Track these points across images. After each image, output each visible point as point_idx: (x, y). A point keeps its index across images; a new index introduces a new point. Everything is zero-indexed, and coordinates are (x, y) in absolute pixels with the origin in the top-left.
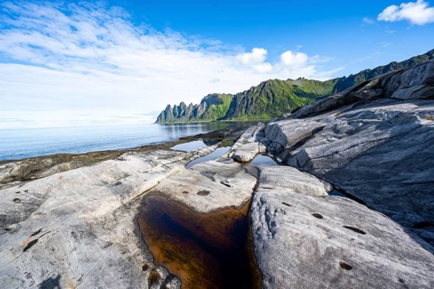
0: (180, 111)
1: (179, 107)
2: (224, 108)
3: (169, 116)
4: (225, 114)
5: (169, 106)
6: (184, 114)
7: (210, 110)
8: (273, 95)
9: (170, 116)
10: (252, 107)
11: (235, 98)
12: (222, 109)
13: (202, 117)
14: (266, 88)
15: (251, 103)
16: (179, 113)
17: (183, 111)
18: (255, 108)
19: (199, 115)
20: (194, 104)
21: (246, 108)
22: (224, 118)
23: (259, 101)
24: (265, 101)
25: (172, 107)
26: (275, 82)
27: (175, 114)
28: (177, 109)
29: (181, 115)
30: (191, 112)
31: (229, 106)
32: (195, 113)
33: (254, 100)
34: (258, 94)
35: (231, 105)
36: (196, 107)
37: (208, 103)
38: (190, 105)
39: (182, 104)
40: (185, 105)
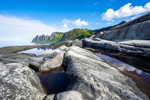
0: (42, 38)
1: (42, 37)
2: (61, 37)
3: (37, 40)
5: (37, 36)
6: (44, 39)
7: (55, 38)
8: (78, 34)
9: (38, 39)
10: (71, 38)
11: (64, 34)
12: (60, 38)
13: (52, 40)
14: (75, 31)
15: (70, 36)
16: (42, 39)
19: (51, 39)
21: (69, 38)
22: (60, 41)
23: (73, 35)
24: (75, 35)
25: (39, 36)
26: (78, 29)
27: (40, 39)
28: (41, 37)
29: (43, 39)
30: (47, 39)
31: (62, 37)
32: (49, 39)
33: (71, 35)
34: (72, 33)
35: (63, 36)
36: (49, 37)
37: (54, 36)
38: (47, 36)
39: (43, 35)
40: (45, 36)
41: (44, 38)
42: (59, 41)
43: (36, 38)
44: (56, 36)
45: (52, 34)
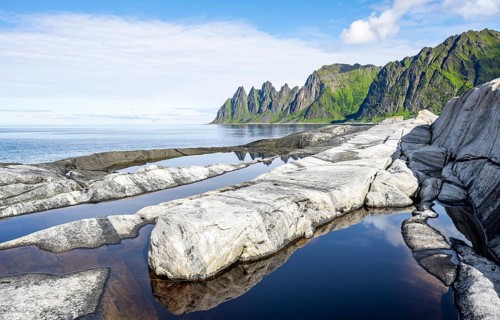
0: (263, 97)
1: (261, 93)
2: (356, 94)
3: (239, 110)
4: (357, 108)
5: (241, 89)
6: (270, 107)
7: (324, 99)
9: (243, 108)
10: (422, 95)
11: (383, 73)
12: (350, 98)
13: (307, 112)
14: (459, 51)
15: (420, 86)
16: (261, 104)
18: (429, 95)
19: (301, 108)
20: (291, 87)
21: (409, 94)
22: (356, 116)
23: (439, 80)
24: (454, 80)
25: (247, 92)
26: (483, 37)
27: (251, 106)
28: (256, 95)
29: (265, 108)
30: (284, 103)
31: (366, 92)
32: (293, 105)
33: (428, 77)
34: (438, 65)
35: (372, 88)
36: (295, 92)
37: (322, 85)
38: (282, 88)
39: (267, 85)
40: (273, 89)
41: (267, 102)
42: (348, 117)
43: (233, 102)
44: (333, 90)
45: (312, 77)
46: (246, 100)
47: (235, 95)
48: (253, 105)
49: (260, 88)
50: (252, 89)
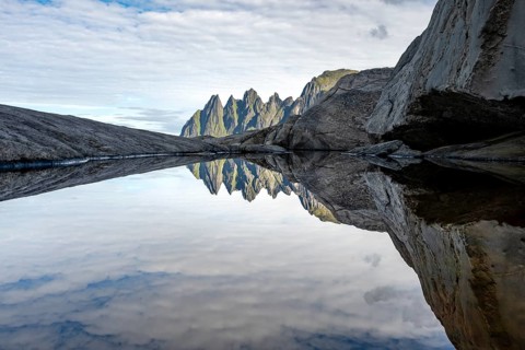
0: (243, 113)
1: (241, 104)
3: (213, 126)
5: (215, 99)
6: (255, 122)
9: (217, 124)
16: (241, 119)
17: (251, 115)
20: (283, 98)
27: (228, 122)
28: (235, 107)
29: (246, 124)
30: (272, 118)
36: (288, 106)
38: (271, 99)
39: (250, 94)
40: (259, 99)
43: (203, 114)
45: (310, 86)
46: (221, 113)
47: (207, 106)
48: (231, 120)
49: (241, 98)
50: (231, 98)
